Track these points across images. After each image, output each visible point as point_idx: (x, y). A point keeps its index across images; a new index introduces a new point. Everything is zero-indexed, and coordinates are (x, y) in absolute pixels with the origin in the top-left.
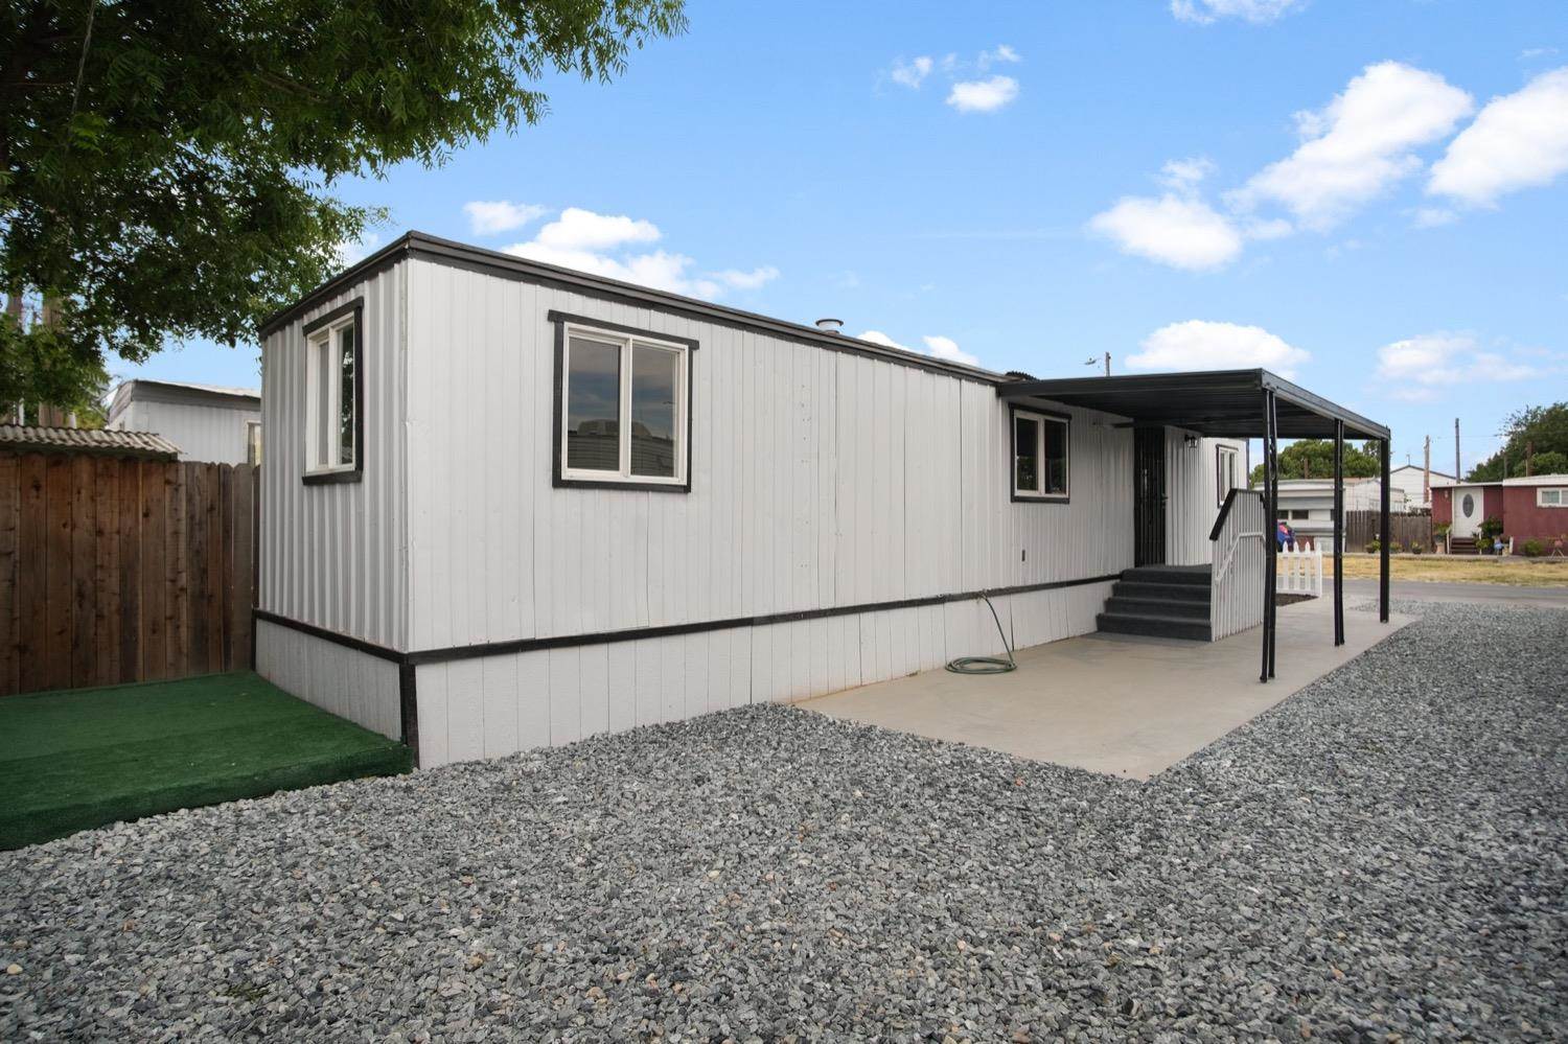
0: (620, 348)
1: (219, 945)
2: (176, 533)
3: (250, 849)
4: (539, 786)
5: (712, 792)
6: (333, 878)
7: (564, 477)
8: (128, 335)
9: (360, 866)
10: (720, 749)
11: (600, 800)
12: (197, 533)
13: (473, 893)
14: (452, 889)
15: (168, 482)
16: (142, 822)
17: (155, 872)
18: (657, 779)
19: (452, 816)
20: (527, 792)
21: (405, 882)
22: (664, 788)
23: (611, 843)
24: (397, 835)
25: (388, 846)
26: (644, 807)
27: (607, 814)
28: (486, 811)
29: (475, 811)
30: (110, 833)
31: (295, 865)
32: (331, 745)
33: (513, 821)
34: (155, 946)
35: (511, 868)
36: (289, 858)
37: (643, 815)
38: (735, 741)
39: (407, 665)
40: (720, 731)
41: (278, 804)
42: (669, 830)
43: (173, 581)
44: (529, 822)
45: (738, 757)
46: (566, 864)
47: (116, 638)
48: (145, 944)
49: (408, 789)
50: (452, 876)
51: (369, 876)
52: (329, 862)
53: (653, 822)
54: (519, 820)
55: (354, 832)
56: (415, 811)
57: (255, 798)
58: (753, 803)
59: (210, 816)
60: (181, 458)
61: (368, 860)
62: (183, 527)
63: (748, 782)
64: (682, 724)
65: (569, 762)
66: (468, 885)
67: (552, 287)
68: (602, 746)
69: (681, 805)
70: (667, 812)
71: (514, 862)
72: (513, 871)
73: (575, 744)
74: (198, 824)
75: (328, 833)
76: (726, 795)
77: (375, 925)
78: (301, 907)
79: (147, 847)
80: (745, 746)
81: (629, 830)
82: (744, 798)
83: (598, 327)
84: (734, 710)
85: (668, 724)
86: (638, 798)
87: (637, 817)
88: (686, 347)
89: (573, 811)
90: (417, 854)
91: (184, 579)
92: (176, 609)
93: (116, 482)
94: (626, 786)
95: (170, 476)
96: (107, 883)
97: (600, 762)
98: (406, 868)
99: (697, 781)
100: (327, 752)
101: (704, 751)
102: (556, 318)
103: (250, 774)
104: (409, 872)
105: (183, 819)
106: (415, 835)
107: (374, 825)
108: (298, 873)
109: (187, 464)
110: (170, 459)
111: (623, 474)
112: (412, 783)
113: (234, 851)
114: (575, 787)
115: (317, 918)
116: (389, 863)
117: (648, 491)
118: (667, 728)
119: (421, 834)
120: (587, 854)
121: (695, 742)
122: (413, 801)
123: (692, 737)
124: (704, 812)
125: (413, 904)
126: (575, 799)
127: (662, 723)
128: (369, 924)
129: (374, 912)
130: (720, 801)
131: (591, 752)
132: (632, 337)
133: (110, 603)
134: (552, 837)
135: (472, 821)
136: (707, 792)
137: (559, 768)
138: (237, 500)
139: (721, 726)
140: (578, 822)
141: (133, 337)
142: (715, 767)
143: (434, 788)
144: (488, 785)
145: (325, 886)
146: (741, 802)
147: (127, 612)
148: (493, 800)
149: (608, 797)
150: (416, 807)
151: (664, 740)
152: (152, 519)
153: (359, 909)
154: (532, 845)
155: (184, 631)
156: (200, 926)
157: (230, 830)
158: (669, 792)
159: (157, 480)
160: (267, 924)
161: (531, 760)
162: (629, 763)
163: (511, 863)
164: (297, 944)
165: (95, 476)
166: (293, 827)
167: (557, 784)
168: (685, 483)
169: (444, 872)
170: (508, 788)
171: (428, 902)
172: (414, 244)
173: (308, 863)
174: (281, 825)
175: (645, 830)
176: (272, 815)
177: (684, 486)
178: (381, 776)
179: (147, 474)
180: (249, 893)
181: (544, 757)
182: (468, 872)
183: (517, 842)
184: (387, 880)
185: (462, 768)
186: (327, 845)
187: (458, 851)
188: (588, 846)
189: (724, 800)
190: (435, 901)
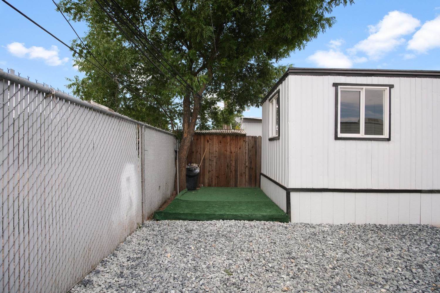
0: (360, 91)
1: (228, 257)
2: (246, 153)
3: (244, 234)
4: (325, 236)
5: (392, 256)
6: (259, 248)
7: (338, 136)
8: (238, 108)
9: (266, 247)
10: (401, 239)
11: (345, 247)
12: (250, 153)
13: (293, 266)
14: (287, 262)
15: (244, 141)
16: (225, 221)
17: (224, 234)
18: (370, 245)
19: (295, 239)
20: (321, 237)
21: (276, 255)
22: (371, 249)
23: (343, 263)
24: (278, 240)
25: (275, 243)
26: (361, 254)
27: (346, 252)
28: (306, 240)
29: (302, 239)
30: (219, 222)
31: (251, 242)
32: (269, 210)
33: (313, 246)
34: (217, 252)
35: (307, 261)
36: (251, 239)
37: (359, 257)
38: (409, 238)
39: (288, 191)
40: (403, 232)
41: (253, 224)
42: (369, 266)
43: (245, 164)
44: (318, 247)
45: (408, 245)
46: (325, 266)
47: (234, 177)
48: (215, 251)
49: (286, 228)
50: (289, 258)
51: (267, 251)
52: (259, 243)
53: (363, 261)
54: (315, 246)
55: (268, 237)
56: (286, 235)
57: (249, 221)
58: (410, 266)
59: (238, 223)
60: (247, 135)
61: (269, 246)
62: (247, 152)
63: (411, 256)
64: (386, 226)
65: (338, 230)
66: (292, 263)
67: (334, 76)
68: (353, 227)
69: (377, 257)
70: (369, 259)
71: (308, 260)
72: (307, 262)
73: (342, 225)
74: (235, 224)
75: (262, 235)
76: (398, 259)
77: (264, 266)
78: (249, 254)
79: (224, 227)
80: (413, 241)
81: (352, 261)
82: (406, 262)
83: (351, 86)
84: (411, 225)
85: (380, 225)
86: (360, 250)
87: (357, 257)
88: (388, 88)
89: (334, 248)
90: (282, 248)
91: (247, 164)
92: (246, 171)
93: (234, 141)
94: (356, 244)
95: (245, 139)
96: (214, 234)
97: (349, 233)
98: (277, 251)
99: (386, 250)
100: (267, 212)
101: (393, 238)
102: (336, 85)
103: (248, 214)
104: (278, 253)
105: (233, 222)
106: (283, 242)
107: (273, 235)
108: (251, 244)
109: (248, 136)
110: (244, 135)
111: (362, 135)
112: (288, 226)
113: (240, 233)
114: (337, 240)
115: (251, 258)
116: (274, 248)
117: (372, 140)
118: (380, 226)
119: (285, 242)
120: (334, 265)
121: (390, 234)
122: (286, 231)
123: (389, 232)
124: (386, 263)
125: (276, 263)
126: (336, 244)
127: (377, 224)
128: (263, 265)
129: (265, 262)
130: (394, 260)
131: (347, 229)
132: (364, 87)
133: (233, 169)
134: (323, 255)
135: (300, 242)
136: (390, 255)
137: (334, 232)
138: (258, 145)
139: (403, 230)
140: (334, 253)
141: (239, 108)
142: (396, 246)
143: (293, 229)
144: (309, 232)
145: (256, 250)
146: (404, 264)
147: (236, 171)
148: (309, 237)
149: (348, 246)
150: (286, 234)
151: (377, 231)
152: (241, 149)
153: (262, 259)
154: (316, 256)
155: (247, 176)
156: (226, 251)
157: (242, 227)
158: (373, 251)
159: (242, 140)
160: (239, 255)
161: (325, 227)
162: (360, 236)
163: (307, 260)
164: (244, 264)
165: (231, 140)
166: (255, 231)
167: (332, 237)
168: (388, 137)
169: (287, 256)
170: (315, 235)
171: (279, 264)
172: (290, 71)
173: (254, 242)
174: (252, 230)
175: (358, 263)
176: (251, 226)
177: (388, 139)
178: (280, 222)
179: (240, 139)
180: (239, 246)
181: (330, 227)
182: (293, 258)
183: (312, 253)
184: (271, 253)
185: (303, 225)
186: (261, 238)
187: (293, 251)
188: (335, 262)
189: (396, 261)
190: (281, 264)
